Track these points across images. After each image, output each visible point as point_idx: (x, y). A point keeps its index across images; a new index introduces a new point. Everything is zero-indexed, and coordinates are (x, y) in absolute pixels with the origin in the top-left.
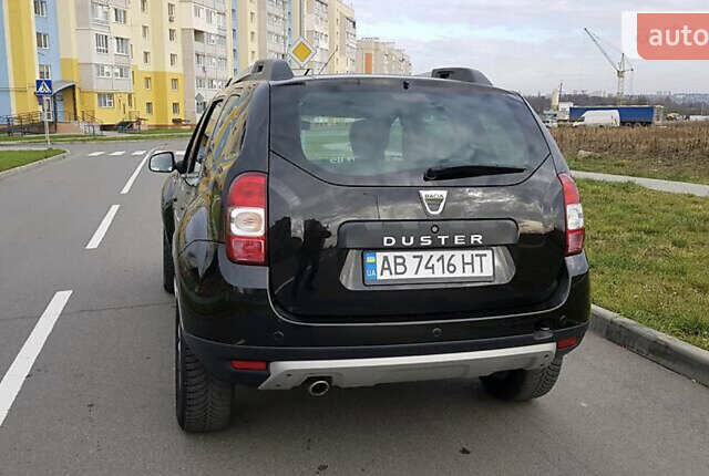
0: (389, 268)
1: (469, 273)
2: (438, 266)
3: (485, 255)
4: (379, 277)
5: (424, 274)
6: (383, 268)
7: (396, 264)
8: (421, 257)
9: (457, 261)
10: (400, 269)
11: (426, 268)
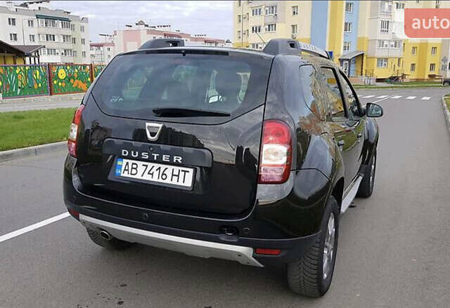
0: (128, 170)
1: (174, 182)
2: (156, 174)
3: (188, 172)
4: (122, 175)
5: (147, 177)
6: (125, 170)
7: (132, 168)
8: (147, 166)
9: (169, 173)
10: (134, 171)
11: (149, 173)
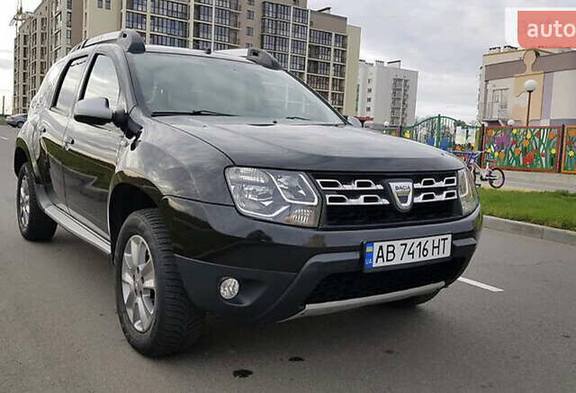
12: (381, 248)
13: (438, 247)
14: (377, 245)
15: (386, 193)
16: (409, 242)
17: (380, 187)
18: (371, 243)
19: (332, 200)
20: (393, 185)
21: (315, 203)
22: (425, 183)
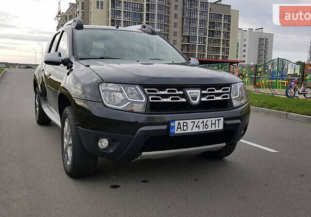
12: (179, 124)
13: (215, 124)
14: (177, 122)
15: (184, 96)
16: (196, 121)
17: (181, 92)
18: (174, 121)
19: (152, 99)
20: (188, 91)
21: (144, 101)
22: (209, 91)
